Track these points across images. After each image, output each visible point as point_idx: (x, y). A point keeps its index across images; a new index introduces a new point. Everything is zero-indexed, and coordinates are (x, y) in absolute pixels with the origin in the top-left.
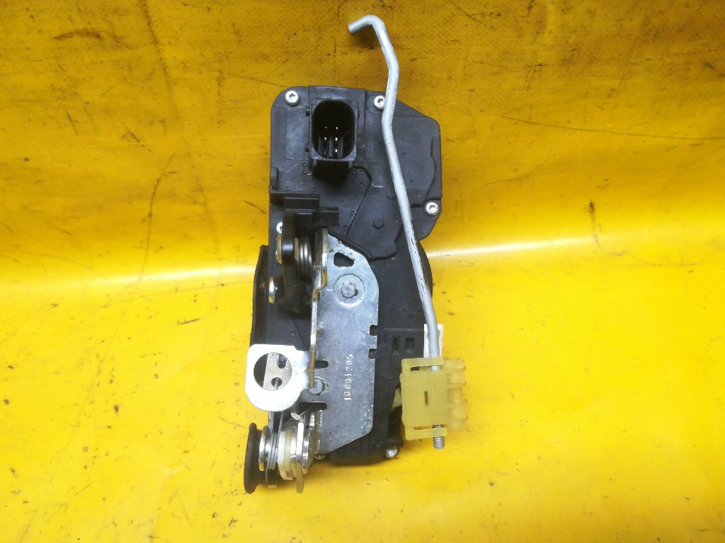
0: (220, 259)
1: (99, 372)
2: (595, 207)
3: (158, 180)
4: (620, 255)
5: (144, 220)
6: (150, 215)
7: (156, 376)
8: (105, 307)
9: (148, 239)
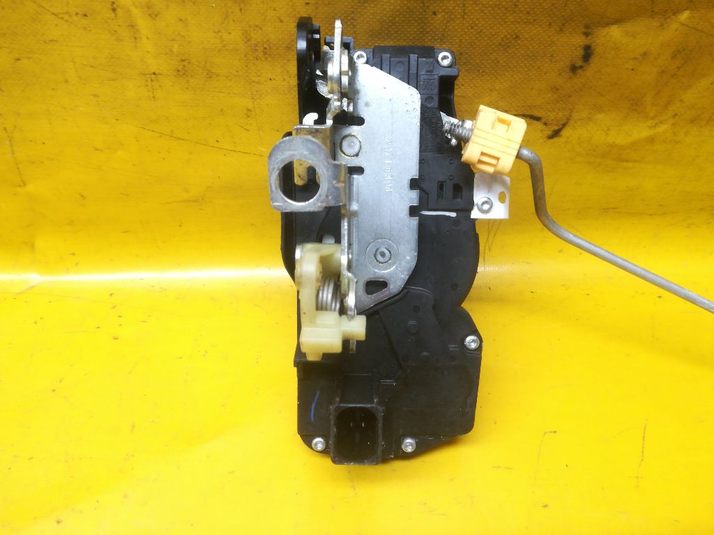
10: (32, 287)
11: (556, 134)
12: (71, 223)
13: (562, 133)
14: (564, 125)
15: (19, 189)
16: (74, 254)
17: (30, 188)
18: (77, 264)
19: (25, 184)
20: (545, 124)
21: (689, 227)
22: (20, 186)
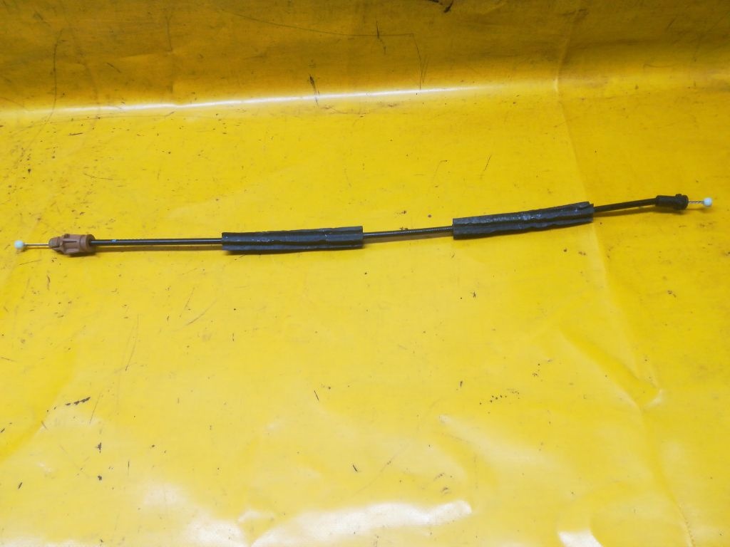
0: (98, 103)
1: (22, 156)
2: (314, 80)
3: (56, 45)
4: (327, 108)
5: (51, 73)
6: (55, 70)
7: (54, 157)
8: (30, 127)
9: (56, 88)
10: (173, 113)
11: (448, 10)
12: (194, 73)
13: (451, 8)
14: (451, 4)
15: (169, 53)
16: (194, 93)
17: (175, 52)
18: (196, 99)
19: (172, 49)
20: (441, 4)
21: (532, 63)
22: (169, 51)
